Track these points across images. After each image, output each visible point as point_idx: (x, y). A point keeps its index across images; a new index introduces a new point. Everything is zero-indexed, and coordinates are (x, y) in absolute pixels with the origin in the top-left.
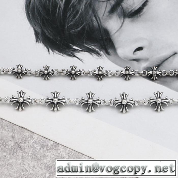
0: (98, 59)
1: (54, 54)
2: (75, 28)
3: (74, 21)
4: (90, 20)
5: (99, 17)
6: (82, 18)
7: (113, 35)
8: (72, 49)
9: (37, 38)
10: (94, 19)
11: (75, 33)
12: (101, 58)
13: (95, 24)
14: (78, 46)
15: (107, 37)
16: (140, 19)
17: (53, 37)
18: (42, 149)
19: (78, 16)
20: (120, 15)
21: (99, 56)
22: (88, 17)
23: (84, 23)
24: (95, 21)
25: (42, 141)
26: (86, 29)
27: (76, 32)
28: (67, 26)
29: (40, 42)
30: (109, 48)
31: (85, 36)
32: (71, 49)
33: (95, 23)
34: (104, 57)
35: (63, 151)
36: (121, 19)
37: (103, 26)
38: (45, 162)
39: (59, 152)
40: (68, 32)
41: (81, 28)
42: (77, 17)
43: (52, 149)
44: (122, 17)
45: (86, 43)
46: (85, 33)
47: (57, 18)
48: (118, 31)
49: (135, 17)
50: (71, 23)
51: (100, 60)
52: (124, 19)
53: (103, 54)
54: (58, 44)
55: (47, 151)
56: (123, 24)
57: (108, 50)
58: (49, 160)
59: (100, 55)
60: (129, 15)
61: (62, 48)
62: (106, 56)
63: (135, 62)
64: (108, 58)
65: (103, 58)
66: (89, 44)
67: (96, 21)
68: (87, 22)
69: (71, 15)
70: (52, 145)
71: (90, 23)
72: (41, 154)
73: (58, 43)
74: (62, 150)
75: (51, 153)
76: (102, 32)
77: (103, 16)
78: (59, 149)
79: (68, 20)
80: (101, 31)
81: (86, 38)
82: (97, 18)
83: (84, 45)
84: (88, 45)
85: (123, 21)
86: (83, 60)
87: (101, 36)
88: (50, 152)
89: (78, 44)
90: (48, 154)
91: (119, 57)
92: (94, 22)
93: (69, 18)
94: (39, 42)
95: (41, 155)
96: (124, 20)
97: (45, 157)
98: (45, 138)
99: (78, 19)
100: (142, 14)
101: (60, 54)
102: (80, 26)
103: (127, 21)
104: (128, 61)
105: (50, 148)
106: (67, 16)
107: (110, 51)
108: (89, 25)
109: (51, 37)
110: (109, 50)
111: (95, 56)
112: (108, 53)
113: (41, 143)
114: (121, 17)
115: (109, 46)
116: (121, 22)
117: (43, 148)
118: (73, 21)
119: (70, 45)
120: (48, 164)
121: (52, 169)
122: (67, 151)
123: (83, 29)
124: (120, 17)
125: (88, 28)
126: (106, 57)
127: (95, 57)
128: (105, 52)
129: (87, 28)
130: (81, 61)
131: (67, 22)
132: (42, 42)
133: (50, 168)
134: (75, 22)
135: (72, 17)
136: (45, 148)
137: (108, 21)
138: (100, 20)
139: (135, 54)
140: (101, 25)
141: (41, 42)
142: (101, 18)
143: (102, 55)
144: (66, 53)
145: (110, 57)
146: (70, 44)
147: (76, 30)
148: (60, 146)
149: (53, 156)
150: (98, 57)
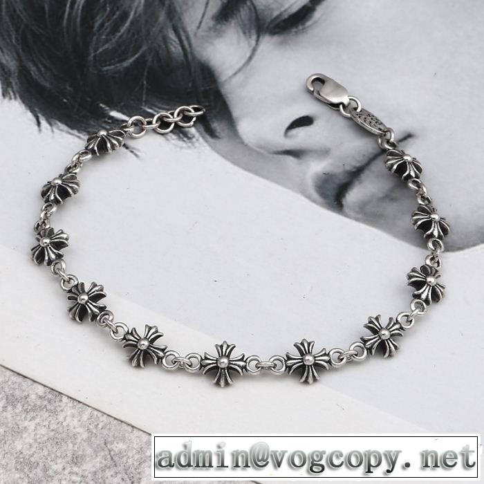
0: (182, 148)
1: (53, 131)
2: (117, 59)
3: (114, 40)
4: (160, 38)
5: (185, 31)
6: (138, 34)
7: (226, 81)
8: (106, 120)
9: (5, 86)
10: (172, 35)
11: (115, 73)
12: (190, 144)
13: (173, 49)
14: (125, 111)
15: (208, 88)
16: (304, 38)
17: (51, 84)
18: (10, 408)
19: (125, 28)
20: (248, 26)
21: (185, 139)
22: (155, 30)
23: (144, 48)
24: (175, 41)
25: (9, 383)
26: (149, 64)
27: (119, 72)
28: (92, 55)
29: (13, 97)
30: (215, 116)
31: (145, 82)
32: (103, 120)
33: (175, 47)
34: (200, 144)
35: (73, 416)
36: (250, 38)
37: (198, 56)
38: (19, 448)
39: (61, 419)
40: (96, 72)
41: (134, 61)
42: (123, 29)
43: (41, 408)
44: (253, 32)
45: (146, 102)
46: (146, 74)
47: (65, 30)
48: (240, 70)
49: (291, 32)
50: (107, 46)
51: (189, 151)
52: (258, 37)
53: (197, 135)
54: (65, 102)
55: (24, 416)
56: (254, 50)
57: (211, 123)
58: (31, 441)
59: (189, 138)
60: (271, 26)
61: (76, 116)
62: (207, 141)
63: (290, 159)
64: (210, 146)
65: (197, 144)
66: (156, 106)
67: (178, 42)
68: (152, 43)
69: (107, 24)
70: (40, 397)
71: (159, 46)
72: (8, 423)
73: (65, 100)
74: (69, 412)
75: (37, 420)
76: (195, 72)
77: (199, 27)
78: (62, 411)
79: (97, 38)
80: (193, 70)
81: (147, 88)
82: (182, 33)
83: (142, 107)
84: (154, 108)
85: (257, 44)
86: (138, 150)
87: (190, 85)
88: (33, 418)
89: (124, 105)
90: (26, 423)
91: (242, 142)
92: (172, 44)
93: (101, 31)
94: (11, 99)
95: (6, 426)
96: (257, 40)
97: (17, 432)
98: (19, 374)
99: (124, 36)
100: (311, 25)
101: (70, 131)
102: (130, 54)
103: (268, 43)
104: (271, 156)
105: (35, 406)
106: (92, 27)
107: (215, 125)
108: (158, 54)
109: (47, 85)
110: (213, 122)
111: (173, 139)
112: (211, 133)
113: (7, 389)
114: (249, 32)
115: (214, 111)
116: (250, 46)
117: (14, 407)
118: (111, 40)
119: (101, 108)
120: (27, 453)
121: (39, 471)
122: (85, 417)
123: (141, 62)
124: (247, 31)
125: (155, 62)
126: (205, 144)
127: (174, 142)
128: (202, 129)
129: (150, 60)
130: (132, 152)
131: (94, 43)
132: (21, 98)
133: (32, 466)
134: (117, 42)
135: (108, 30)
136: (19, 404)
137: (211, 43)
138: (188, 38)
139: (291, 137)
140: (192, 53)
141: (15, 98)
142: (191, 35)
143: (194, 137)
144: (90, 130)
145: (217, 142)
146: (101, 105)
147: (118, 65)
148: (65, 399)
149: (43, 431)
150: (181, 143)
